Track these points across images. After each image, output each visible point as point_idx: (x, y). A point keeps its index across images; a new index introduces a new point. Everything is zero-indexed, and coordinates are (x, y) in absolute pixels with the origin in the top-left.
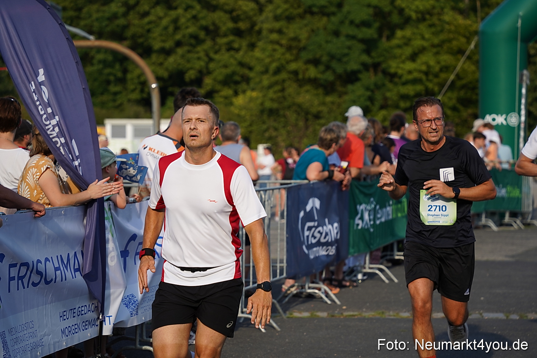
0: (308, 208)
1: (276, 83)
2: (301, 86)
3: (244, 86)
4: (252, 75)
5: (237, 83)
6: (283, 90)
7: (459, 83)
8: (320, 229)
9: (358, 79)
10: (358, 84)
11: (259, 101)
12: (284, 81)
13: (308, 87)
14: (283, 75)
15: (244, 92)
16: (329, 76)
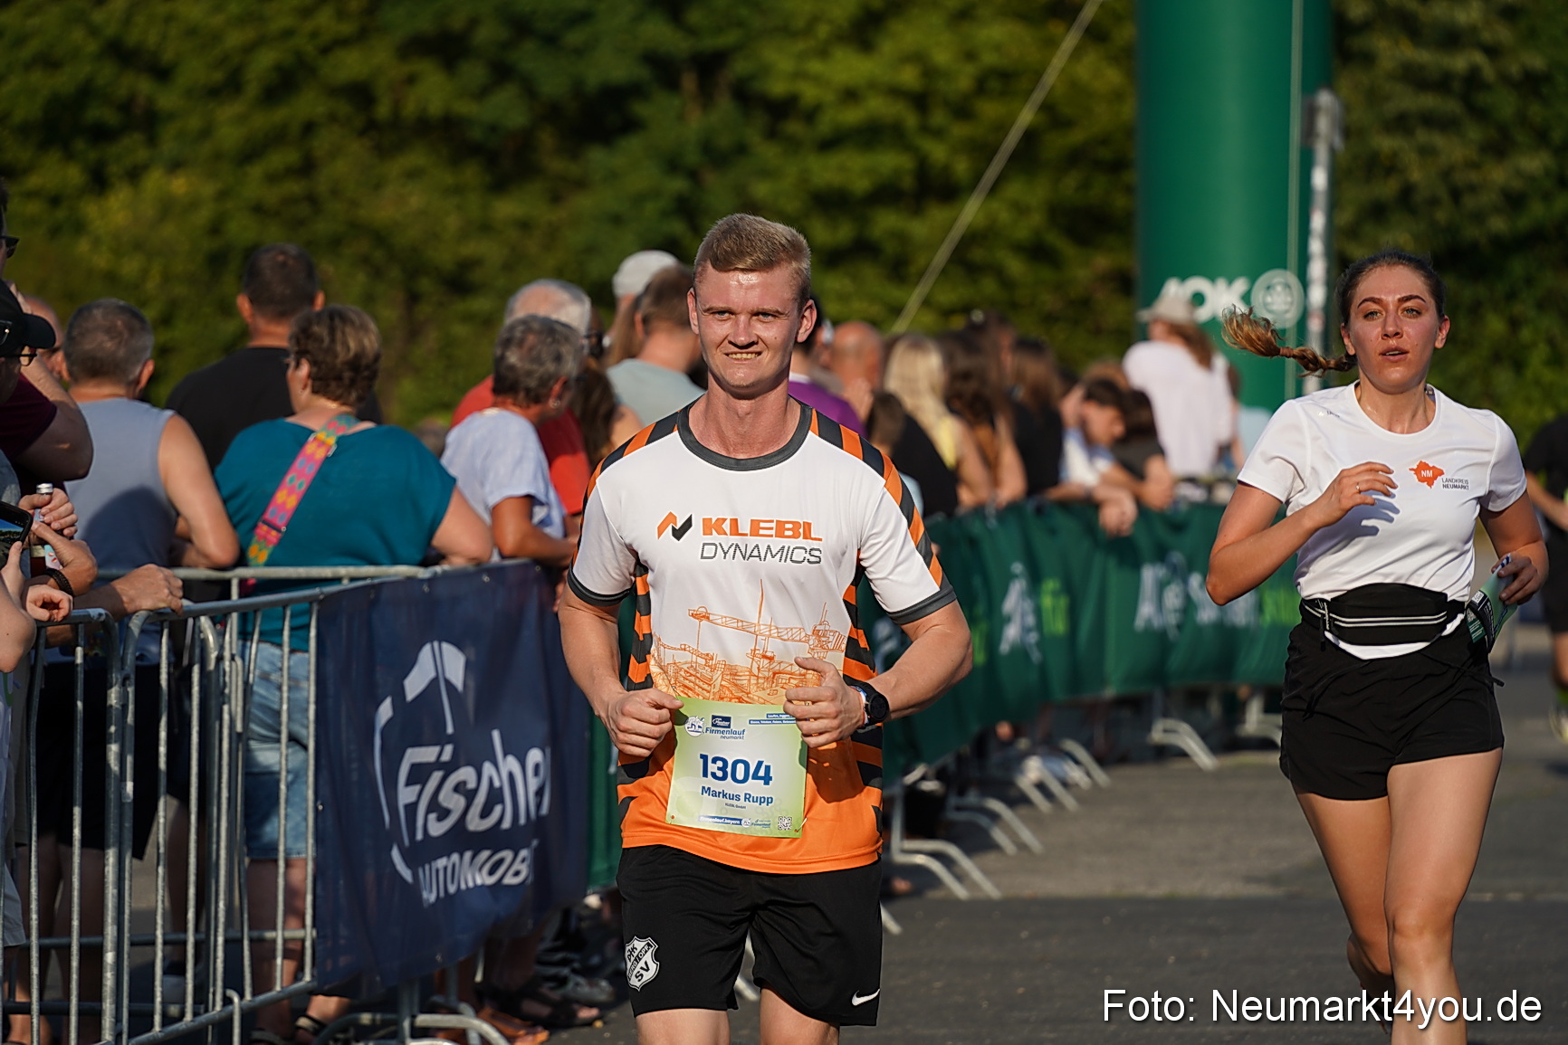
0: (414, 685)
1: (277, 138)
2: (384, 152)
3: (131, 148)
4: (167, 100)
5: (101, 134)
6: (307, 167)
7: (1056, 144)
8: (466, 774)
9: (631, 125)
10: (632, 145)
11: (203, 216)
12: (309, 128)
13: (416, 157)
14: (308, 104)
15: (134, 175)
16: (507, 109)
